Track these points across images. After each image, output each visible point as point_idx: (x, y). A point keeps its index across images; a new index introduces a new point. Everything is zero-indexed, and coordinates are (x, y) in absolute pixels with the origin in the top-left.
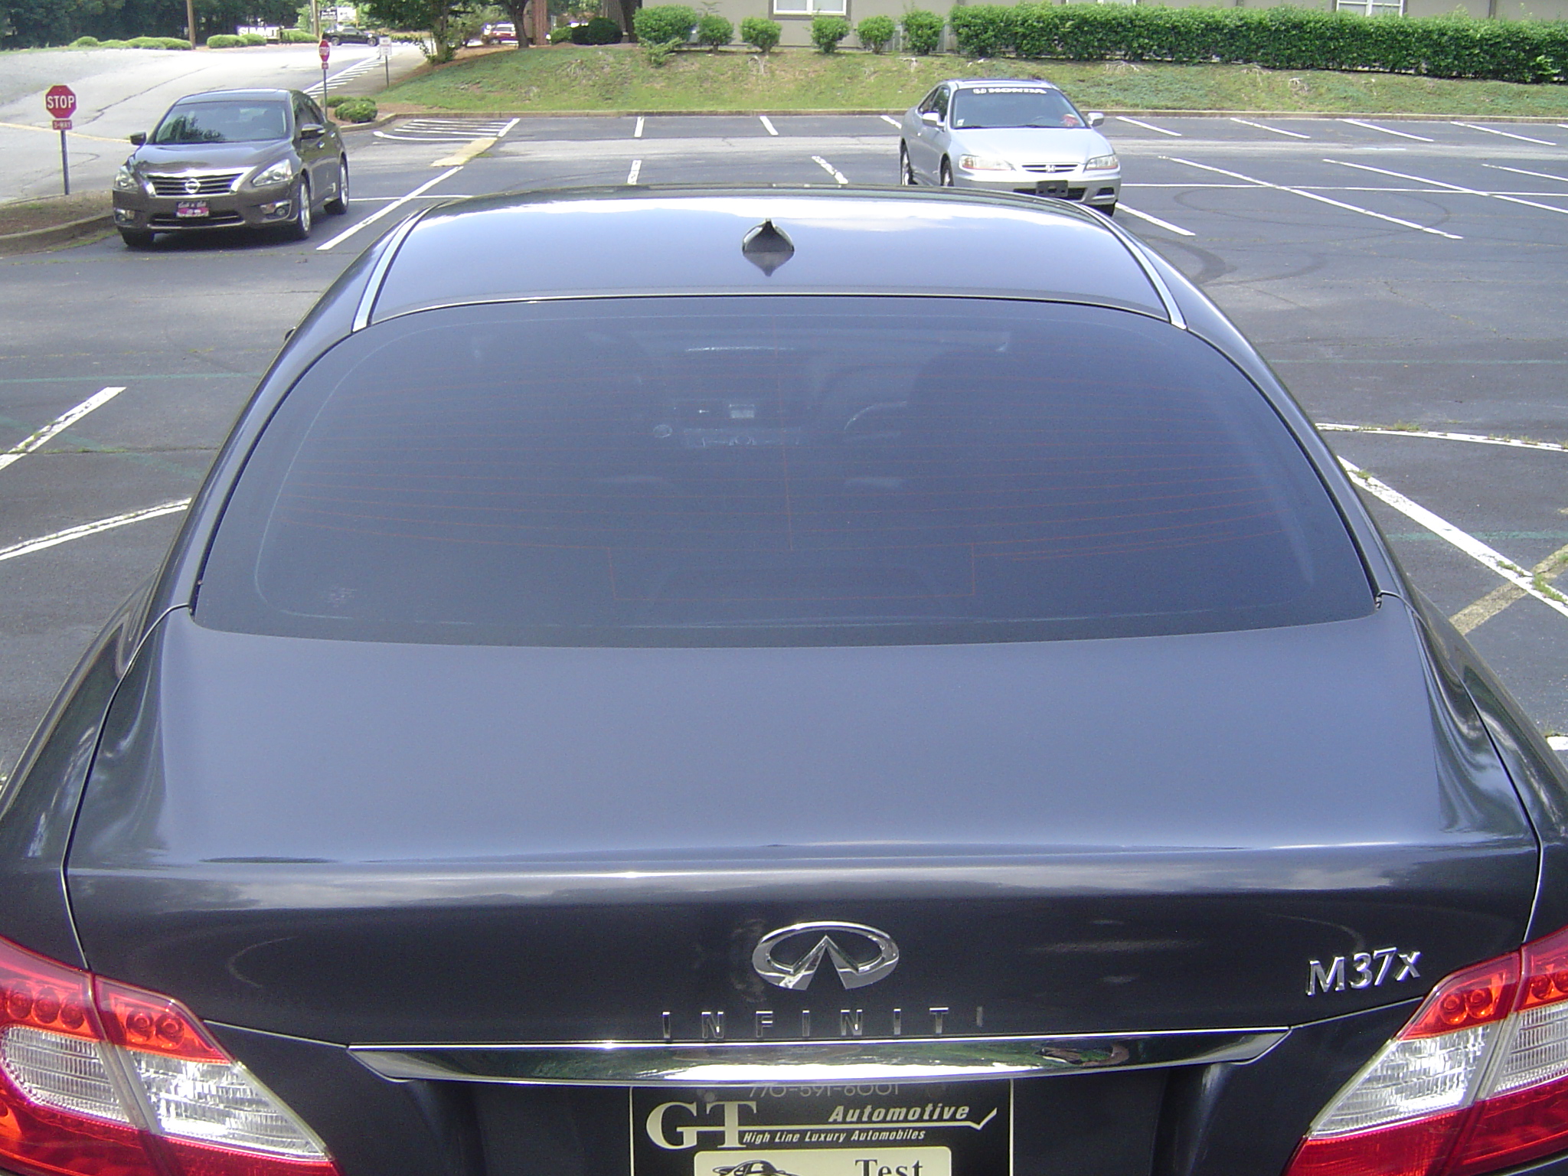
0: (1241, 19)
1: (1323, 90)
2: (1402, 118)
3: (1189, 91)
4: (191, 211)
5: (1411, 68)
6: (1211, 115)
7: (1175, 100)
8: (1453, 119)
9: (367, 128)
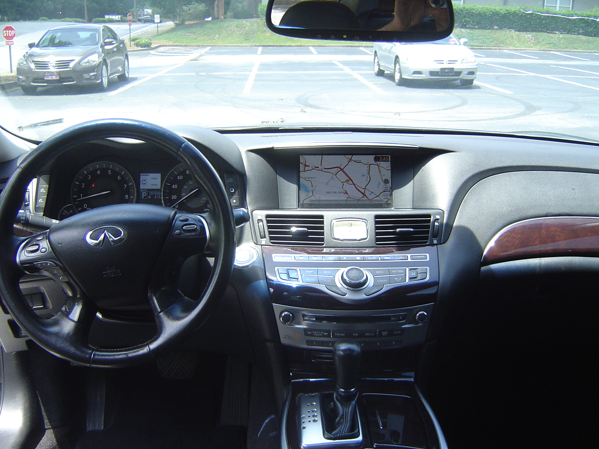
0: (507, 11)
1: (540, 40)
2: (573, 52)
3: (485, 39)
4: (51, 77)
5: (576, 32)
6: (495, 49)
7: (480, 43)
8: (595, 52)
9: (147, 50)
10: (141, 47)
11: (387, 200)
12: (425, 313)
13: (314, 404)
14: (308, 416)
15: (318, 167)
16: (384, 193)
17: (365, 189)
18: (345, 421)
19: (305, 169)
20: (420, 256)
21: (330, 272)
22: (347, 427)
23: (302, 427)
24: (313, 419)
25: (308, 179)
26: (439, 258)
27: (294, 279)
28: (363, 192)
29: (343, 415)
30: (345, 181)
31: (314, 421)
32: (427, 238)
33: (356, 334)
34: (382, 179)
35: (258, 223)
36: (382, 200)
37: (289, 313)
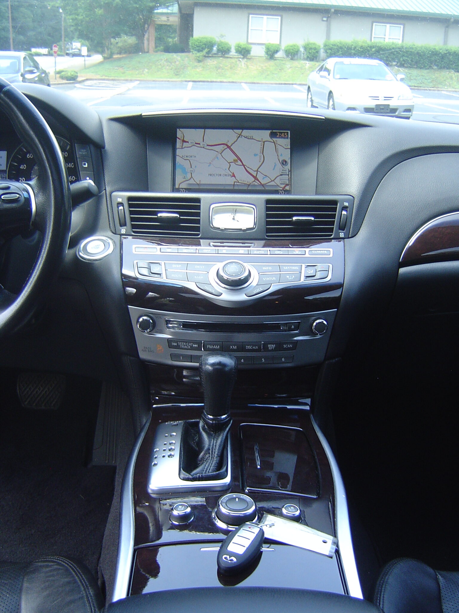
3: (424, 80)
6: (434, 90)
9: (73, 83)
10: (67, 80)
11: (285, 185)
12: (325, 322)
13: (173, 435)
14: (163, 450)
15: (199, 144)
16: (281, 176)
17: (257, 171)
18: (211, 457)
19: (183, 145)
20: (322, 252)
21: (203, 267)
22: (212, 465)
23: (153, 464)
24: (169, 454)
25: (186, 158)
26: (346, 254)
27: (156, 275)
28: (255, 175)
29: (209, 449)
30: (233, 161)
31: (170, 456)
32: (331, 230)
33: (234, 346)
34: (279, 160)
35: (118, 207)
36: (278, 185)
37: (149, 319)
